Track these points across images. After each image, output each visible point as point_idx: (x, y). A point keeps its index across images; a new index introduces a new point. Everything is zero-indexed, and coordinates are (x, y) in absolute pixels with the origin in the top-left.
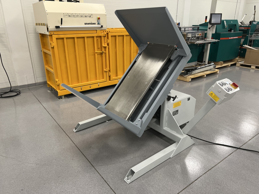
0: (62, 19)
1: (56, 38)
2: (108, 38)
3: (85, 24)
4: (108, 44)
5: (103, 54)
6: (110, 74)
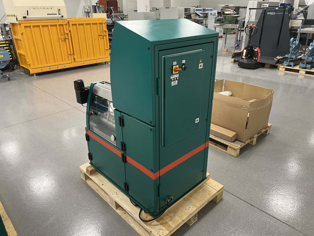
0: (28, 11)
1: (25, 26)
2: (69, 26)
3: (48, 15)
4: (70, 31)
5: (67, 39)
6: (74, 56)
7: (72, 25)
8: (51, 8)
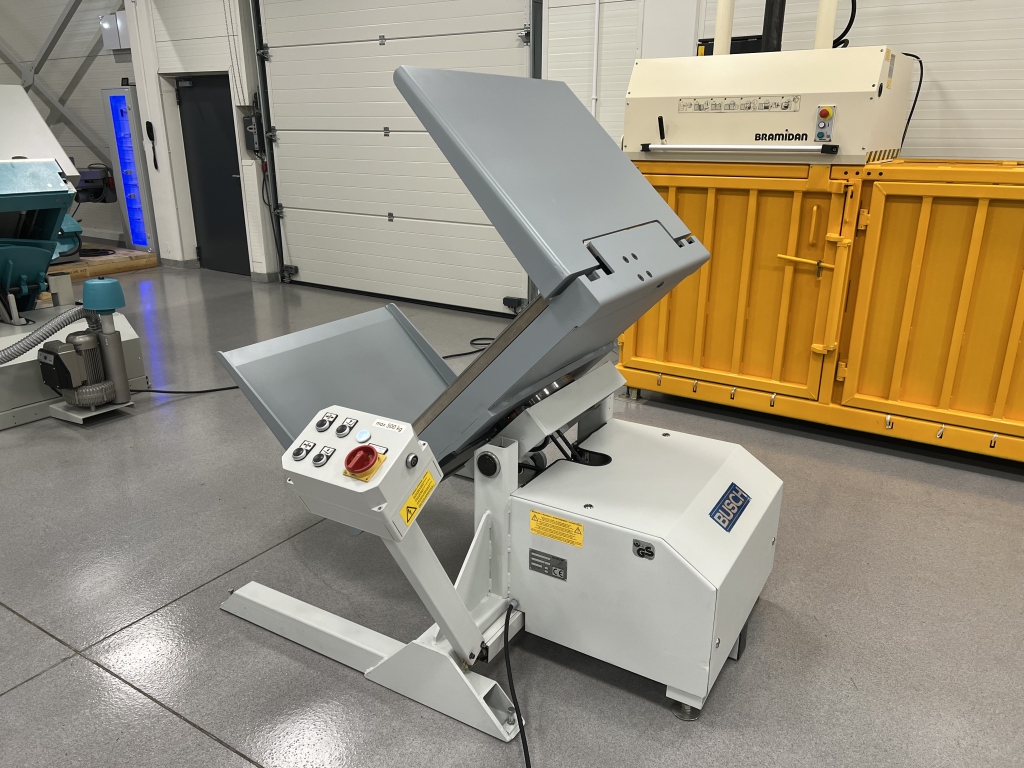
0: (660, 120)
2: (865, 204)
3: (758, 137)
4: (864, 231)
5: (824, 272)
6: (844, 372)
7: (889, 198)
8: (786, 107)
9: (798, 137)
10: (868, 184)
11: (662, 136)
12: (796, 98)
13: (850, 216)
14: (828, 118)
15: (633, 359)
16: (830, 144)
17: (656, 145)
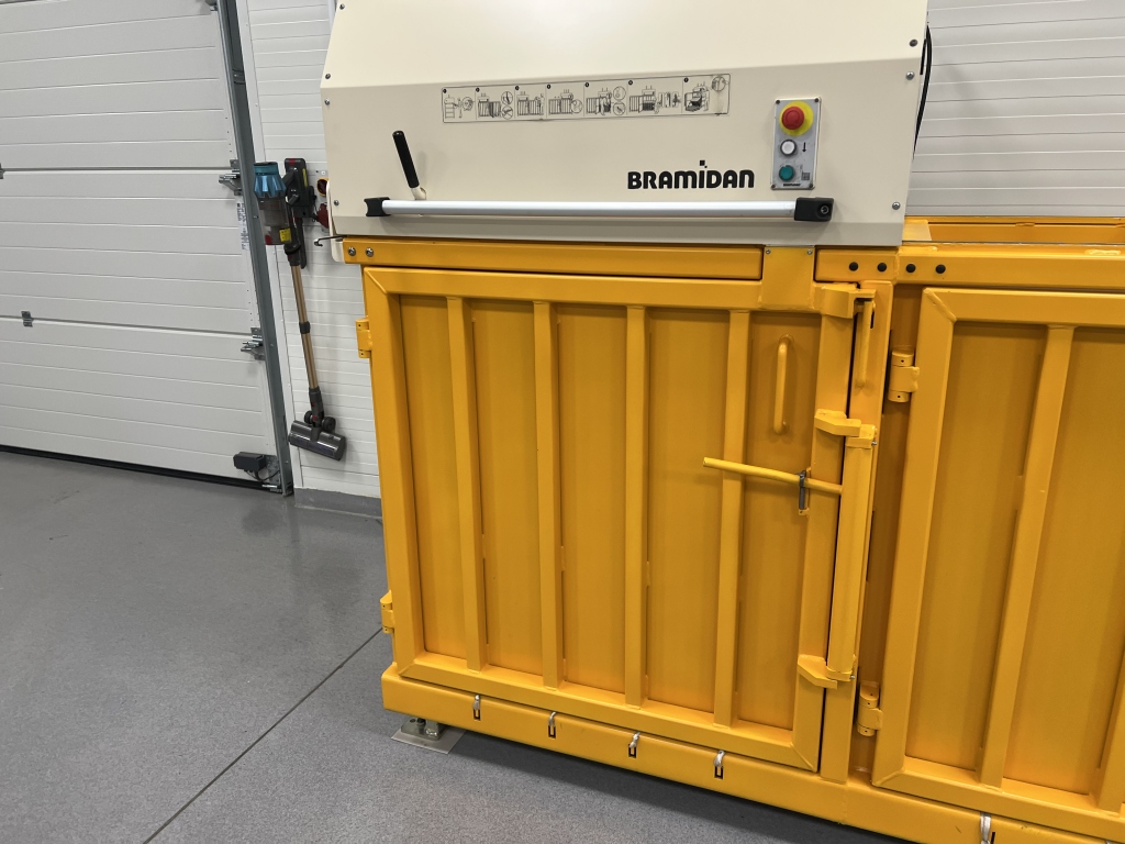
3: (634, 181)
4: (906, 408)
5: (814, 498)
6: (872, 716)
7: (962, 327)
8: (697, 105)
9: (732, 179)
10: (908, 292)
11: (413, 181)
12: (719, 80)
13: (870, 368)
14: (801, 132)
15: (417, 662)
16: (812, 195)
17: (401, 200)
